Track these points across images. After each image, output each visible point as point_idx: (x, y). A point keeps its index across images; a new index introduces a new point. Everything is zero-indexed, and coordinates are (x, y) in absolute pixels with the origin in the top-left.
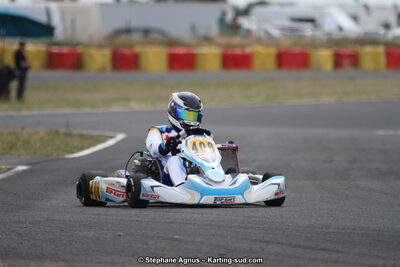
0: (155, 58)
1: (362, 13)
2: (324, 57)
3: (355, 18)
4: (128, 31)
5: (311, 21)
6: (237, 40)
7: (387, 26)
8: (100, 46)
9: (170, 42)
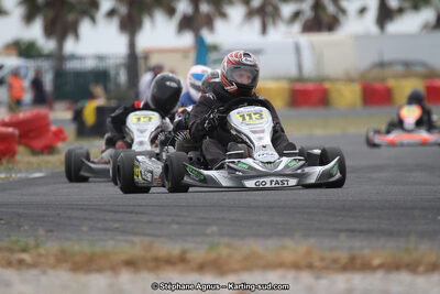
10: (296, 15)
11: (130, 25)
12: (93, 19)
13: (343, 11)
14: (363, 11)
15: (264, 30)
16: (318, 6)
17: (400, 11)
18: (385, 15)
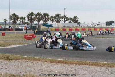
0: (68, 29)
1: (93, 24)
2: (87, 29)
3: (92, 25)
4: (65, 26)
5: (87, 25)
6: (77, 27)
7: (96, 26)
8: (61, 28)
9: (70, 28)
10: (56, 21)
11: (39, 21)
12: (35, 21)
13: (61, 20)
14: (62, 20)
15: (52, 23)
16: (58, 20)
17: (66, 20)
18: (65, 21)
